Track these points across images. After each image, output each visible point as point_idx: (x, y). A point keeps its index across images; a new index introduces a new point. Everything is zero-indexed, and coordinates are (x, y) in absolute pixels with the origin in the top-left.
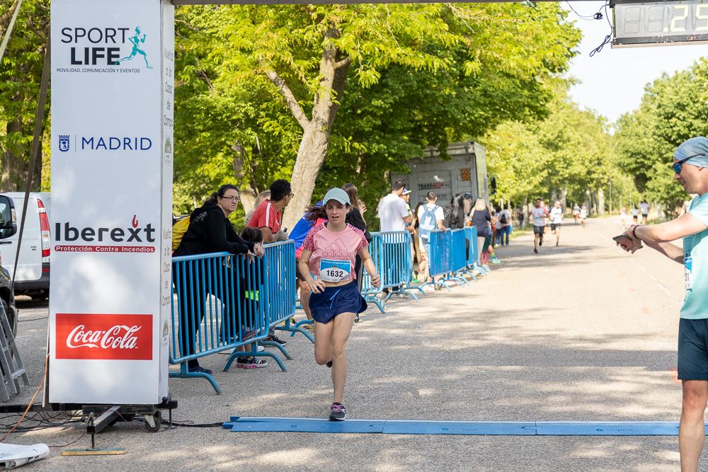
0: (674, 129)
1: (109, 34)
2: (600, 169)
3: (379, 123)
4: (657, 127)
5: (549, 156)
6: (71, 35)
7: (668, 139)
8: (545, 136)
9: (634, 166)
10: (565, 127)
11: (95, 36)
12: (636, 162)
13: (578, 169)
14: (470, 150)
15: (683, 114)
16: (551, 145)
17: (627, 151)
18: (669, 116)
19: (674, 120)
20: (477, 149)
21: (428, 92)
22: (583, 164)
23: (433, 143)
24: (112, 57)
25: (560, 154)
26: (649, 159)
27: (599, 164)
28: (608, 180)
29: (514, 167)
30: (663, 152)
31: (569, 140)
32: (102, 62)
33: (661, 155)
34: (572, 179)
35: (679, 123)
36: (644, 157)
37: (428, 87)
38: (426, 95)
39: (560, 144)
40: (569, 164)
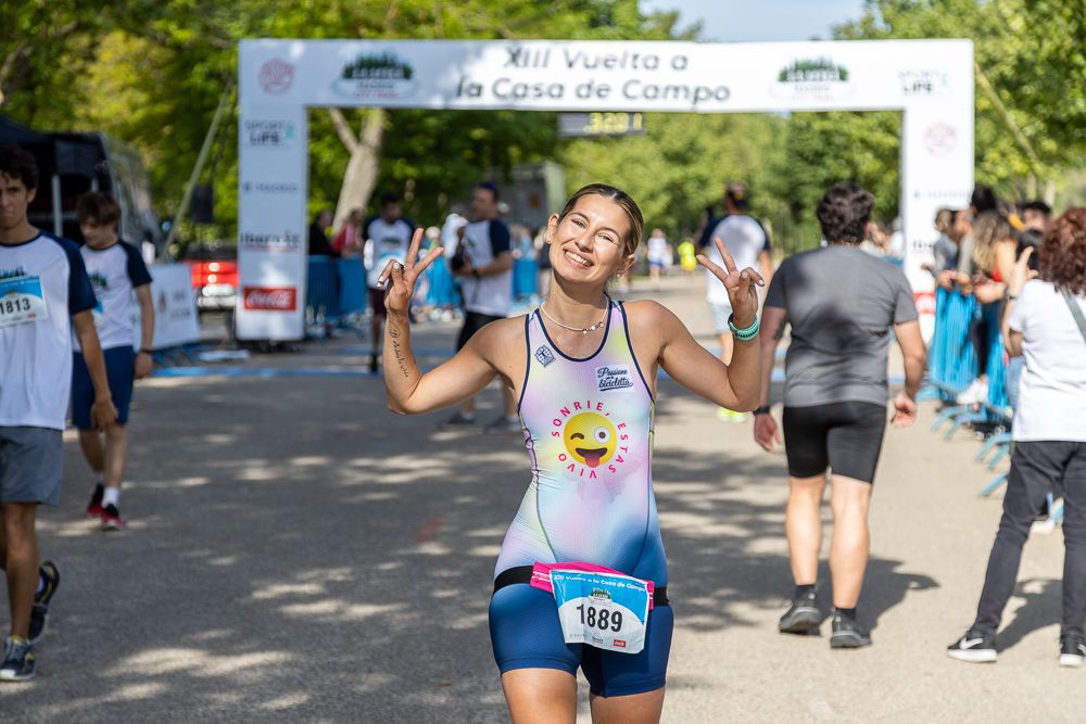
1: (273, 125)
3: (432, 143)
6: (253, 126)
9: (785, 189)
11: (264, 126)
13: (716, 191)
14: (541, 172)
23: (495, 163)
31: (704, 150)
32: (268, 140)
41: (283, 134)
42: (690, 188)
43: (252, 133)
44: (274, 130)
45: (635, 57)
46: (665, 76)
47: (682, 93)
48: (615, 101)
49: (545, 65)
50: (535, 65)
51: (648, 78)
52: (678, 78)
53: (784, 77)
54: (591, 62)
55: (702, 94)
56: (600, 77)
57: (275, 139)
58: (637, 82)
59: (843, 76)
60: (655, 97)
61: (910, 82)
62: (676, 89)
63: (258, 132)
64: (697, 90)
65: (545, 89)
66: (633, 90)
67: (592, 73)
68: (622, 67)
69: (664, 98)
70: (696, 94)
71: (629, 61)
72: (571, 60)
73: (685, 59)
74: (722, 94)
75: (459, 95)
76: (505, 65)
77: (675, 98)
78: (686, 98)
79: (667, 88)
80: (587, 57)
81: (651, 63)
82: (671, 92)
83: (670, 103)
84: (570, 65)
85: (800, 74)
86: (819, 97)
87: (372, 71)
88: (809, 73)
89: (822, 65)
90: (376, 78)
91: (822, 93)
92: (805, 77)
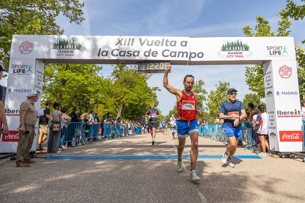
6: (14, 66)
32: (21, 72)
41: (27, 70)
43: (14, 70)
44: (23, 69)
45: (167, 41)
46: (178, 48)
47: (185, 54)
48: (159, 57)
49: (132, 45)
50: (128, 45)
51: (172, 49)
52: (184, 49)
53: (224, 49)
54: (150, 43)
55: (193, 55)
56: (154, 48)
57: (23, 71)
58: (169, 51)
59: (247, 49)
60: (175, 56)
61: (272, 50)
62: (183, 53)
63: (17, 68)
64: (191, 54)
65: (132, 53)
66: (166, 53)
67: (150, 47)
68: (162, 45)
69: (178, 56)
70: (190, 56)
71: (165, 43)
72: (142, 42)
73: (186, 42)
74: (200, 55)
75: (99, 55)
76: (116, 45)
77: (183, 56)
78: (187, 57)
79: (179, 53)
80: (148, 41)
81: (173, 43)
82: (181, 54)
83: (180, 59)
84: (142, 44)
85: (230, 48)
86: (238, 56)
87: (65, 46)
88: (233, 48)
89: (238, 45)
90: (67, 49)
91: (239, 55)
92: (232, 49)
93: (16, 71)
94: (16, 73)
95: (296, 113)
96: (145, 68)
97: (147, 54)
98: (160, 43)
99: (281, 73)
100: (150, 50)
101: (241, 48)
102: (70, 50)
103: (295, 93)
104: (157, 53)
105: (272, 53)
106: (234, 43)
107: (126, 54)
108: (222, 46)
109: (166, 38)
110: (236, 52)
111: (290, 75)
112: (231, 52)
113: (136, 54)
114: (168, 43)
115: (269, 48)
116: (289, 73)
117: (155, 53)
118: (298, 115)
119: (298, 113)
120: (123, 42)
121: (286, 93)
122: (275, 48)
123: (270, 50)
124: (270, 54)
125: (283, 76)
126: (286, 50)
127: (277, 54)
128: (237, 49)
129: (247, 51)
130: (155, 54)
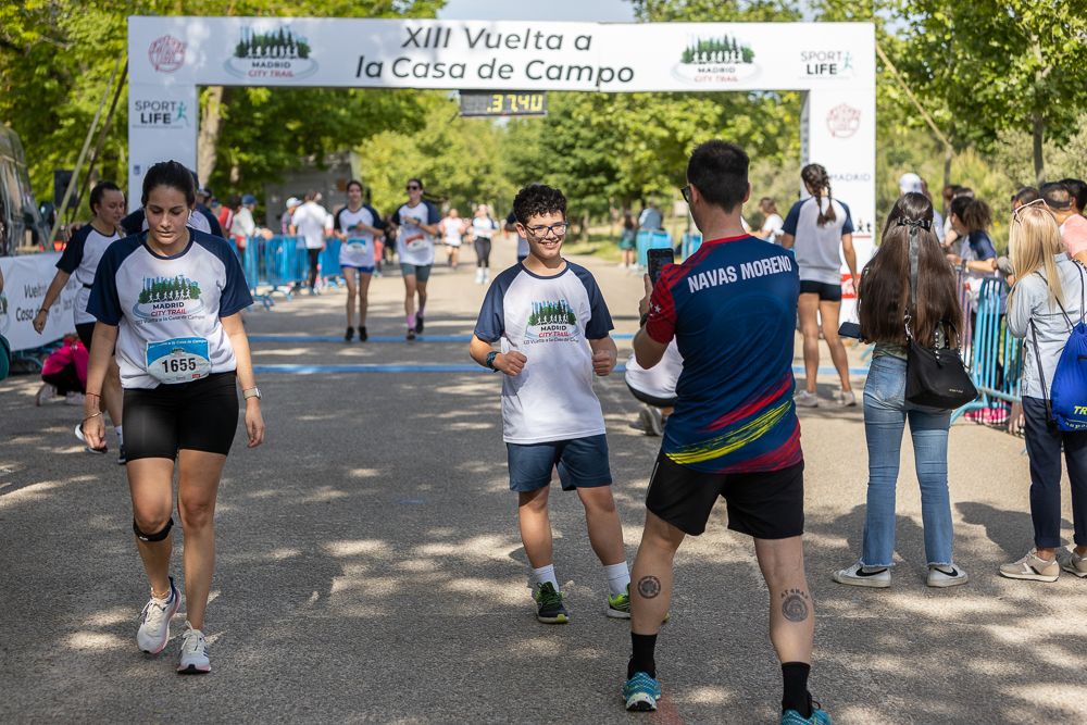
0: (562, 138)
1: (164, 105)
2: (488, 178)
3: (258, 133)
4: (543, 136)
5: (428, 163)
6: (141, 106)
7: (553, 147)
8: (423, 140)
9: (522, 176)
10: (446, 129)
11: (156, 106)
12: (526, 172)
13: (462, 179)
14: (347, 161)
15: (569, 123)
16: (429, 151)
17: (515, 160)
18: (554, 124)
19: (559, 129)
20: (353, 160)
21: (307, 103)
22: (467, 172)
23: (309, 152)
24: (166, 119)
25: (440, 160)
26: (540, 169)
27: (488, 171)
28: (499, 191)
29: (388, 176)
30: (549, 162)
31: (450, 144)
32: (160, 122)
33: (546, 165)
34: (456, 189)
35: (565, 132)
36: (535, 166)
37: (306, 98)
38: (305, 107)
39: (441, 149)
40: (450, 171)
41: (174, 115)
42: (439, 175)
43: (142, 115)
44: (165, 111)
45: (538, 36)
46: (568, 56)
47: (586, 73)
48: (518, 81)
49: (446, 46)
51: (551, 58)
52: (582, 59)
53: (688, 58)
54: (493, 41)
55: (606, 75)
56: (503, 55)
58: (542, 63)
59: (748, 57)
60: (559, 78)
61: (813, 63)
62: (580, 70)
63: (148, 111)
64: (601, 70)
65: (446, 69)
66: (536, 70)
67: (494, 53)
68: (525, 47)
69: (568, 78)
70: (600, 75)
71: (532, 40)
72: (473, 39)
73: (589, 39)
74: (626, 75)
75: (358, 75)
76: (405, 45)
77: (579, 79)
78: (590, 79)
79: (570, 68)
80: (488, 36)
81: (554, 42)
82: (575, 72)
83: (572, 84)
84: (472, 45)
85: (704, 55)
86: (723, 79)
87: (268, 49)
88: (713, 55)
89: (726, 47)
90: (273, 57)
91: (726, 75)
92: (709, 58)
93: (147, 118)
94: (148, 124)
95: (860, 228)
96: (479, 109)
97: (485, 72)
98: (519, 40)
99: (831, 123)
100: (494, 60)
101: (733, 54)
102: (284, 61)
103: (864, 178)
104: (512, 71)
105: (812, 69)
106: (715, 42)
107: (431, 71)
108: (684, 49)
109: (536, 27)
110: (719, 66)
111: (854, 130)
112: (706, 66)
113: (457, 71)
114: (542, 42)
115: (808, 55)
116: (853, 124)
117: (507, 69)
118: (866, 233)
119: (865, 228)
120: (421, 37)
121: (841, 177)
122: (822, 56)
123: (808, 62)
124: (809, 73)
125: (839, 133)
126: (850, 63)
127: (826, 73)
128: (723, 59)
129: (746, 65)
130: (505, 70)
